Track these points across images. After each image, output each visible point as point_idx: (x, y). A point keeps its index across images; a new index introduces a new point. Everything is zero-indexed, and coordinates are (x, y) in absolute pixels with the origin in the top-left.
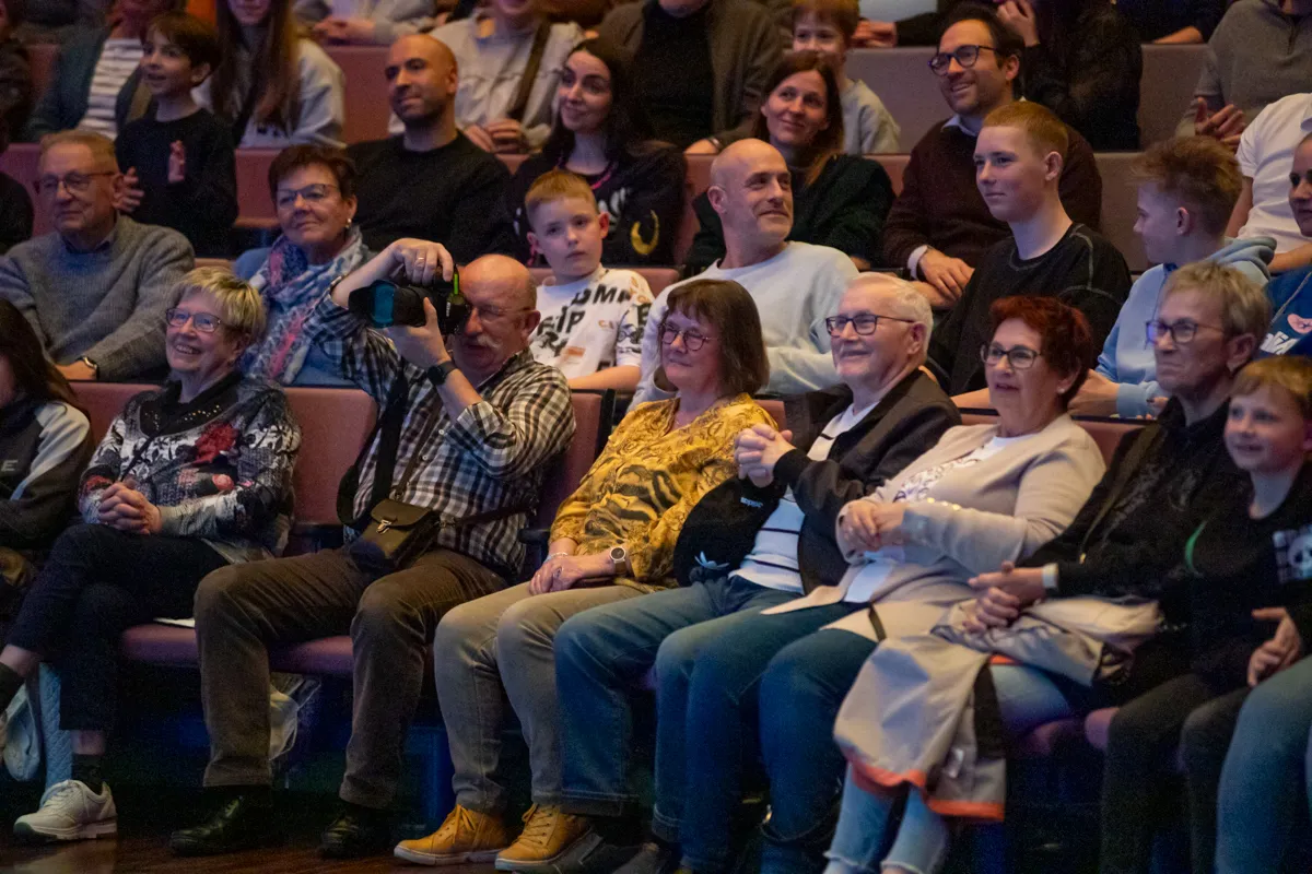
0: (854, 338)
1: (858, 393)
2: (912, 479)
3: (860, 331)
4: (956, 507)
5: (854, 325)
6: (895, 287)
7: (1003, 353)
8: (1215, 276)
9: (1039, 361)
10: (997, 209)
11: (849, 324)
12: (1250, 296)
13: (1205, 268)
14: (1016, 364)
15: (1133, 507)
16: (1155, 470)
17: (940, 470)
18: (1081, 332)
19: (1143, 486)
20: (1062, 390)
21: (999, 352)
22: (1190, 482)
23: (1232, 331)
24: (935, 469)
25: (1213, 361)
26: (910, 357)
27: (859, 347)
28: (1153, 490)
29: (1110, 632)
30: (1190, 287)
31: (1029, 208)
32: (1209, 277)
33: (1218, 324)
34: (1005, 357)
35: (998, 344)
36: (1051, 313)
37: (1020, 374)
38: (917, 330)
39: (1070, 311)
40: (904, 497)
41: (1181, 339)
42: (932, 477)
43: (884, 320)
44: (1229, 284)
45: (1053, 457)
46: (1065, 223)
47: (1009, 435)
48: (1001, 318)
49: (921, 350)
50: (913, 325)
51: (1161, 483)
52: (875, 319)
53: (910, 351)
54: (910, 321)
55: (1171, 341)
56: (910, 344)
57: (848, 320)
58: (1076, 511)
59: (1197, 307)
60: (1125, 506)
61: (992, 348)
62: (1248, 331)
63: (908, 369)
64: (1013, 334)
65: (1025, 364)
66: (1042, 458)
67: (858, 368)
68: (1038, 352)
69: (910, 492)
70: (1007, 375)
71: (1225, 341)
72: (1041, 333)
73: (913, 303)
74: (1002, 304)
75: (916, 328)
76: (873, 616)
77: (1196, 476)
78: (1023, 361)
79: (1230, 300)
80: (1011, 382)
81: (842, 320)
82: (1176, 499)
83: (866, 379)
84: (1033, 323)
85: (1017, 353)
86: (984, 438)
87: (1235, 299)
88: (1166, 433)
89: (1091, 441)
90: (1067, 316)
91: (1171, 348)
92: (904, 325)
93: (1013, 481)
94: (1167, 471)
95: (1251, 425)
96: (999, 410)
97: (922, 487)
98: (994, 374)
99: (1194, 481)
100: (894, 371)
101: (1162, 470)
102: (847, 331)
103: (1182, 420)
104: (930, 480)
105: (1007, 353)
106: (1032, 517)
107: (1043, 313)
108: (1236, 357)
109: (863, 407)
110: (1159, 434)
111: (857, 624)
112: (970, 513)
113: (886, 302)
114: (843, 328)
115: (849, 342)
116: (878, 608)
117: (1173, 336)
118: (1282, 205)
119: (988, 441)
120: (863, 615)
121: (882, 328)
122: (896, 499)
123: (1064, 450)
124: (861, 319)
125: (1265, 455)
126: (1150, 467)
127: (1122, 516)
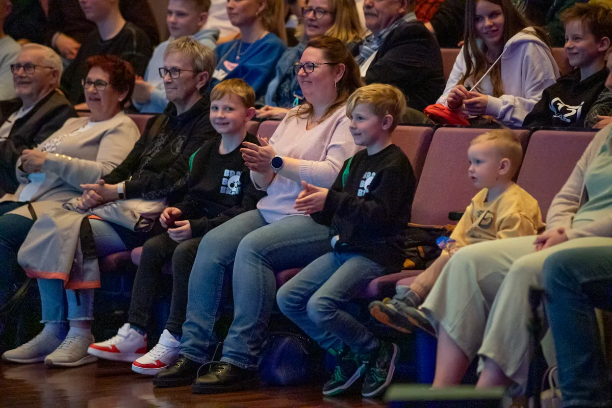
0: (24, 75)
1: (25, 102)
2: (49, 142)
3: (27, 72)
4: (70, 158)
5: (24, 70)
6: (44, 51)
7: (92, 83)
8: (187, 45)
9: (108, 86)
10: (90, 15)
11: (22, 69)
12: (204, 53)
13: (183, 41)
14: (98, 88)
15: (155, 154)
16: (164, 136)
17: (63, 137)
18: (129, 72)
19: (159, 144)
20: (121, 100)
21: (90, 82)
22: (181, 142)
23: (197, 71)
24: (60, 137)
25: (190, 85)
26: (51, 86)
27: (26, 80)
28: (163, 146)
29: (144, 212)
30: (177, 52)
31: (104, 15)
32: (184, 46)
33: (191, 69)
34: (93, 85)
35: (89, 79)
36: (114, 64)
37: (101, 94)
38: (55, 73)
39: (123, 63)
40: (45, 150)
41: (174, 77)
42: (59, 140)
43: (39, 68)
44: (194, 49)
45: (115, 131)
46: (121, 23)
47: (96, 121)
48: (90, 66)
49: (57, 81)
50: (53, 70)
51: (167, 142)
52: (35, 67)
53: (51, 82)
54: (51, 68)
55: (170, 78)
56: (51, 79)
57: (21, 66)
58: (125, 157)
59: (180, 61)
60: (151, 154)
61: (86, 81)
62: (205, 70)
63: (51, 90)
64: (97, 74)
65: (103, 88)
66: (109, 131)
67: (26, 90)
68: (108, 83)
69: (48, 147)
70: (95, 94)
71: (194, 76)
72: (109, 73)
73: (53, 59)
74: (91, 59)
75: (55, 71)
76: (30, 208)
77: (183, 139)
78: (102, 86)
79: (196, 56)
80: (97, 96)
81: (19, 66)
82: (174, 150)
83: (30, 95)
84: (105, 68)
85: (98, 83)
86: (85, 122)
87: (197, 56)
88: (168, 118)
89: (134, 124)
90: (122, 64)
91: (170, 81)
92: (48, 70)
93: (97, 142)
94: (170, 137)
95: (223, 113)
96: (92, 110)
97: (53, 145)
98: (88, 93)
99: (183, 141)
100: (43, 91)
101: (167, 136)
102: (20, 71)
103: (176, 112)
104: (57, 142)
105: (94, 83)
106: (103, 161)
107: (110, 64)
108: (200, 83)
109: (28, 107)
110: (166, 119)
111: (23, 211)
112: (75, 160)
113: (41, 59)
114: (18, 70)
115: (21, 77)
116: (33, 204)
117: (170, 75)
118: (223, 15)
119: (87, 123)
120: (26, 207)
121: (37, 71)
122: (42, 151)
123: (120, 128)
124: (27, 66)
125: (231, 126)
126: (162, 135)
127: (150, 159)
